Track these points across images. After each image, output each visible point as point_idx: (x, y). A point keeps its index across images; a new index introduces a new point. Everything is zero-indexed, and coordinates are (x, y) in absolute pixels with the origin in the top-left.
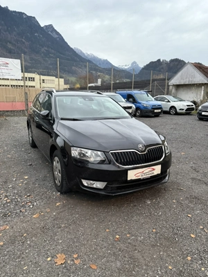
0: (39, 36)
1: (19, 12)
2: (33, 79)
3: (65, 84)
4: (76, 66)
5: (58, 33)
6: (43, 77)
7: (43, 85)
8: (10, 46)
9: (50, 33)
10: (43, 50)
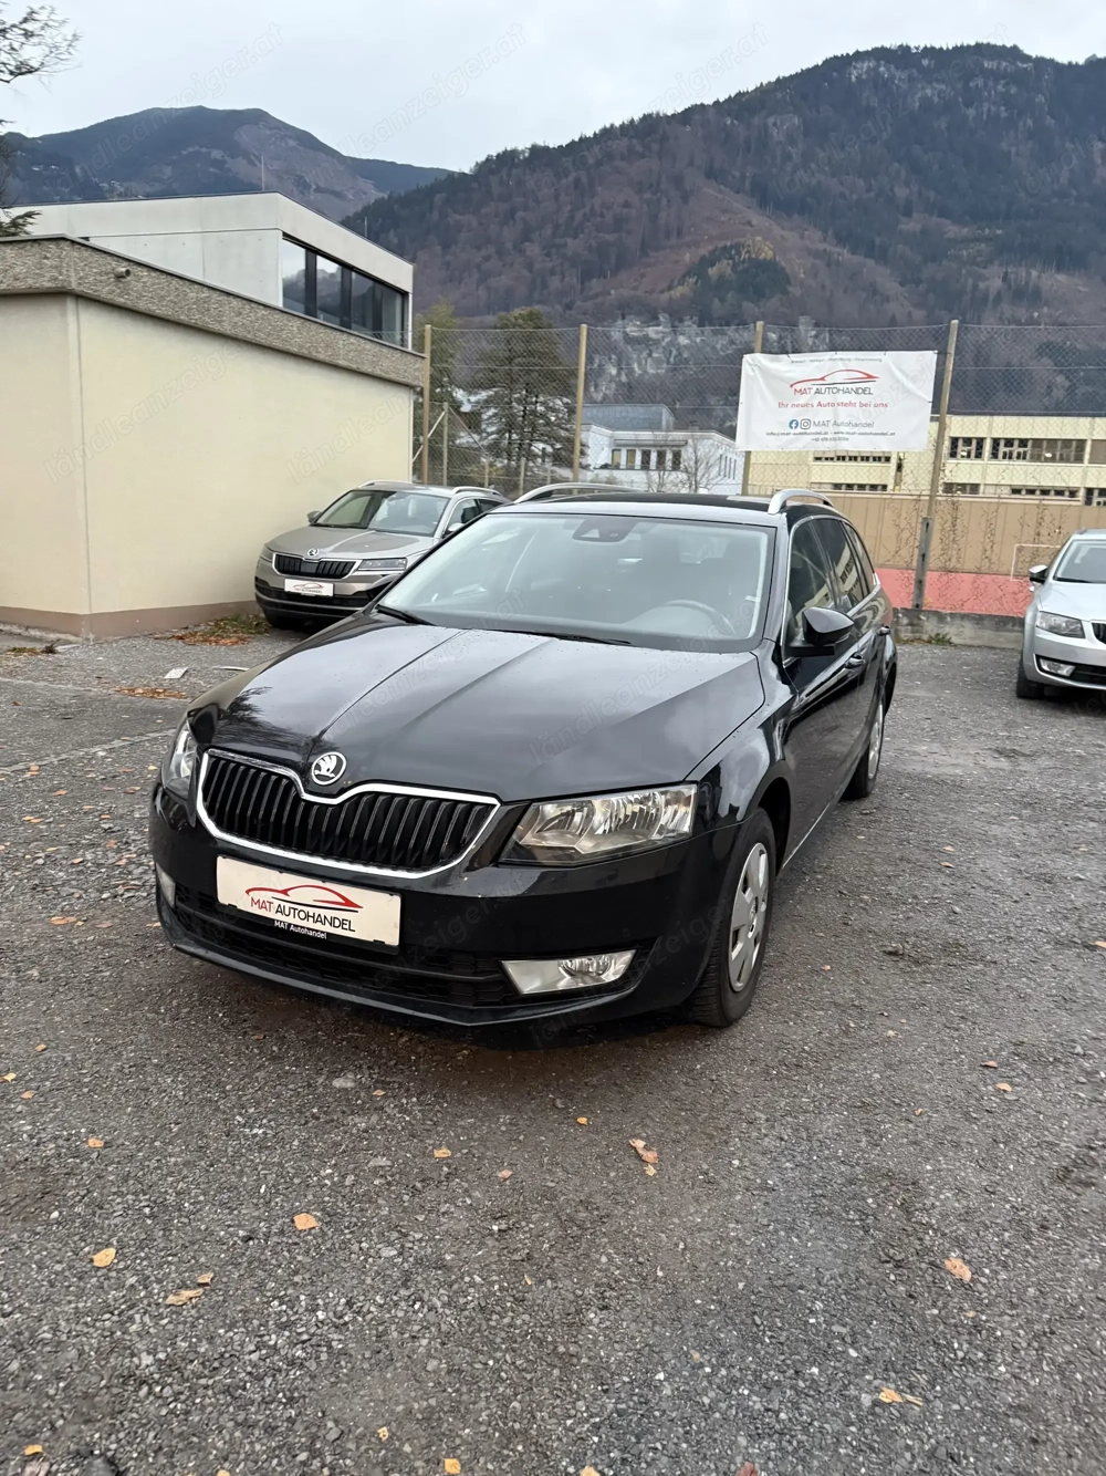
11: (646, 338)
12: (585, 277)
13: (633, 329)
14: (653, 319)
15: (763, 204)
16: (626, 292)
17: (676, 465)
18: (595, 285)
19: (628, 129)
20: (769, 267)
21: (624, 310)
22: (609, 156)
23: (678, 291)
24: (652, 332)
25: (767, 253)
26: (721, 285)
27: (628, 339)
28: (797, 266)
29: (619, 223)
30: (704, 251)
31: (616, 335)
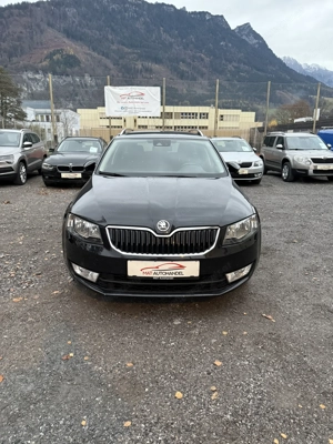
0: (226, 45)
1: (200, 13)
2: (205, 116)
3: (256, 120)
4: (283, 89)
5: (257, 36)
6: (221, 112)
7: (220, 124)
8: (183, 67)
9: (244, 37)
10: (230, 67)
11: (35, 79)
12: (10, 56)
13: (30, 75)
14: (37, 72)
15: (68, 37)
16: (26, 62)
17: (58, 120)
18: (14, 59)
19: (17, 6)
20: (73, 57)
21: (26, 68)
22: (12, 14)
23: (44, 63)
24: (37, 76)
25: (72, 53)
26: (58, 62)
27: (29, 79)
28: (81, 57)
29: (19, 39)
30: (51, 50)
31: (25, 77)
